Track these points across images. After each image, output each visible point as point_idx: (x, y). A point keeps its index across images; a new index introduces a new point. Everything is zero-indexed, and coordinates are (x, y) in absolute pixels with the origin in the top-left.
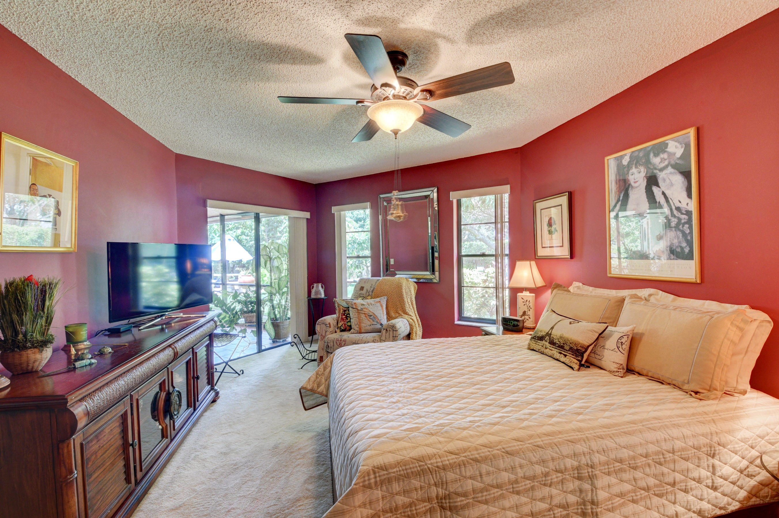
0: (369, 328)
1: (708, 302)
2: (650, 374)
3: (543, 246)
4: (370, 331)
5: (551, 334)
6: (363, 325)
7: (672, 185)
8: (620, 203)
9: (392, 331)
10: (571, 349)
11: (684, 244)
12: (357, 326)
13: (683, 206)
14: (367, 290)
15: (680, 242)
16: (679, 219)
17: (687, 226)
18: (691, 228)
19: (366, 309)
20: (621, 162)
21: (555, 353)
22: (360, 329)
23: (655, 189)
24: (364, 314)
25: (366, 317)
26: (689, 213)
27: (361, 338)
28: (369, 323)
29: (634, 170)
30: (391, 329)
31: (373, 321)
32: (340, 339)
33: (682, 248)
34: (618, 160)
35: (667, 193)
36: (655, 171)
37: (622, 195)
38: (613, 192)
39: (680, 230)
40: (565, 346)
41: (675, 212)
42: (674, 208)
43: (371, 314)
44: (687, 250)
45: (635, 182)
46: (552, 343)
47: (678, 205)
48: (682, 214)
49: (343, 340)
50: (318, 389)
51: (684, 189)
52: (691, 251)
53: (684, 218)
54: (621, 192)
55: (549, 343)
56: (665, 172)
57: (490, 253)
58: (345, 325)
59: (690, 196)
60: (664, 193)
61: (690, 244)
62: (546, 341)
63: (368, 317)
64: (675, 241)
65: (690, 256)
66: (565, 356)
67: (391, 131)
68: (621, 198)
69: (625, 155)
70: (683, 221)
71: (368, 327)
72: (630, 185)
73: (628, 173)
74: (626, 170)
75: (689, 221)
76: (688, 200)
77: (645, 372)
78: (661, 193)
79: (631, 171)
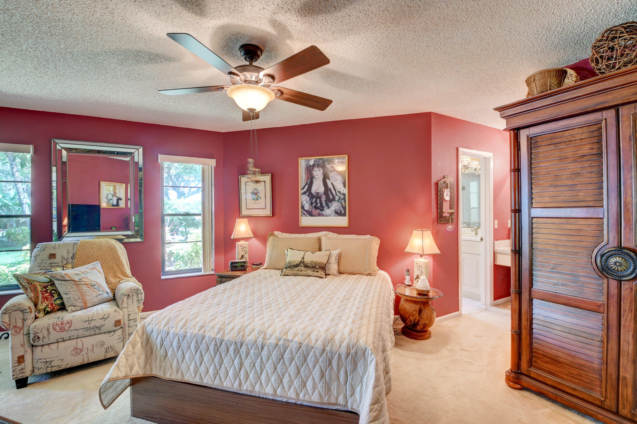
0: (96, 300)
1: (352, 236)
2: (348, 272)
3: (248, 208)
4: (97, 303)
5: (304, 262)
6: (88, 298)
7: (336, 180)
8: (307, 185)
9: (135, 295)
10: (320, 267)
11: (342, 209)
12: (80, 301)
13: (341, 191)
14: (63, 257)
15: (340, 208)
16: (340, 197)
17: (343, 200)
18: (345, 201)
19: (85, 278)
20: (309, 163)
21: (310, 272)
22: (85, 303)
23: (328, 181)
24: (86, 284)
25: (89, 288)
26: (344, 194)
27: (95, 313)
28: (95, 294)
29: (316, 169)
30: (134, 294)
31: (99, 291)
32: (59, 323)
33: (341, 211)
34: (307, 161)
35: (333, 183)
36: (328, 172)
37: (309, 181)
38: (304, 178)
39: (340, 202)
40: (316, 266)
41: (338, 194)
42: (337, 191)
43: (94, 283)
44: (343, 212)
45: (317, 175)
46: (306, 266)
47: (339, 190)
48: (341, 194)
49: (65, 322)
50: (131, 372)
51: (342, 183)
52: (345, 212)
53: (342, 197)
54: (308, 179)
55: (304, 267)
56: (333, 173)
57: (197, 212)
58: (52, 304)
59: (345, 186)
60: (332, 183)
61: (344, 208)
62: (301, 267)
63: (92, 288)
64: (338, 208)
65: (344, 215)
66: (318, 272)
67: (247, 109)
68: (308, 183)
69: (311, 159)
70: (341, 198)
71: (95, 298)
72: (314, 176)
73: (313, 170)
74: (311, 168)
75: (344, 199)
76: (344, 189)
77: (345, 272)
78: (331, 183)
79: (314, 169)
